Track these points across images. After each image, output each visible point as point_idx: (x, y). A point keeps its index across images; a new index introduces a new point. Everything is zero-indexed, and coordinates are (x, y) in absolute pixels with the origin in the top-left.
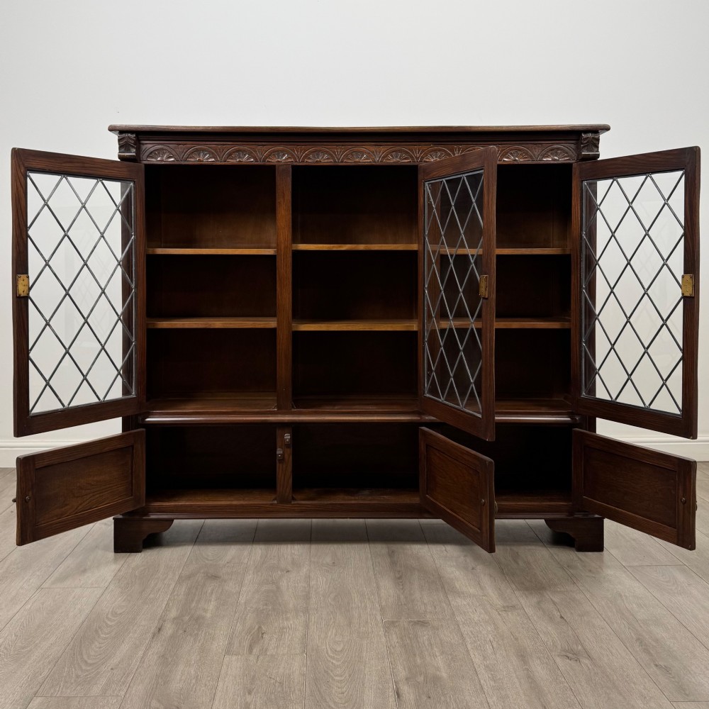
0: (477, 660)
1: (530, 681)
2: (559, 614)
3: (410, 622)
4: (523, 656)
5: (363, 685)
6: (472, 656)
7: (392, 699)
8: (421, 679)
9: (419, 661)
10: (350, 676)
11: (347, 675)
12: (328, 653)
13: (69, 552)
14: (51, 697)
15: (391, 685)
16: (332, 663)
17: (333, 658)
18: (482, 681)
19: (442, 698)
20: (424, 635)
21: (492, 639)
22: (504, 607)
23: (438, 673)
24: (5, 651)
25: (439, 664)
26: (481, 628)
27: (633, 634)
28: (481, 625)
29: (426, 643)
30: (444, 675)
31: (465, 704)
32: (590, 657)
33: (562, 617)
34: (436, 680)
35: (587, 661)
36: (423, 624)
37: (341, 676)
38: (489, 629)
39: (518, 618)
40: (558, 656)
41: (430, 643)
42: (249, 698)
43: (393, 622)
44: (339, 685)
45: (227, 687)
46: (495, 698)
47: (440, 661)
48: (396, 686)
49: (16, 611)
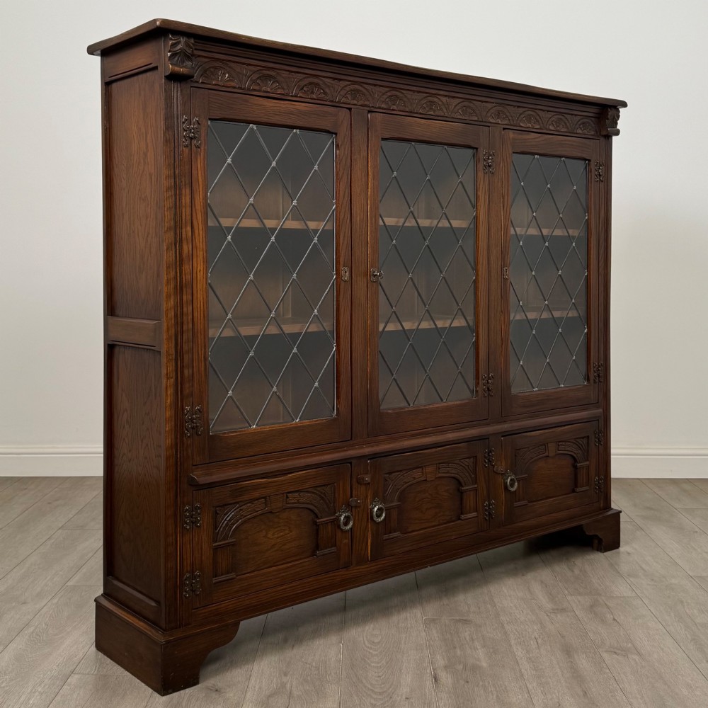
0: (520, 653)
1: (573, 671)
2: (612, 616)
3: (451, 620)
4: (568, 651)
5: (401, 671)
6: (515, 650)
7: (429, 683)
8: (460, 667)
9: (459, 652)
10: (387, 663)
11: (384, 662)
12: (364, 644)
13: (90, 555)
14: (88, 674)
15: (428, 671)
16: (370, 652)
17: (371, 648)
18: (523, 670)
19: (481, 683)
20: (466, 633)
21: (537, 636)
22: (553, 609)
23: (478, 663)
24: (38, 637)
25: (481, 656)
26: (527, 627)
27: (688, 635)
28: (527, 625)
29: (468, 638)
30: (484, 664)
31: (503, 688)
32: (639, 654)
33: (614, 619)
34: (475, 668)
35: (636, 657)
36: (466, 622)
37: (378, 663)
38: (535, 628)
39: (568, 620)
40: (606, 651)
41: (472, 638)
42: (284, 679)
43: (434, 620)
44: (376, 670)
45: (262, 670)
46: (535, 684)
47: (481, 653)
48: (434, 673)
49: (43, 604)
